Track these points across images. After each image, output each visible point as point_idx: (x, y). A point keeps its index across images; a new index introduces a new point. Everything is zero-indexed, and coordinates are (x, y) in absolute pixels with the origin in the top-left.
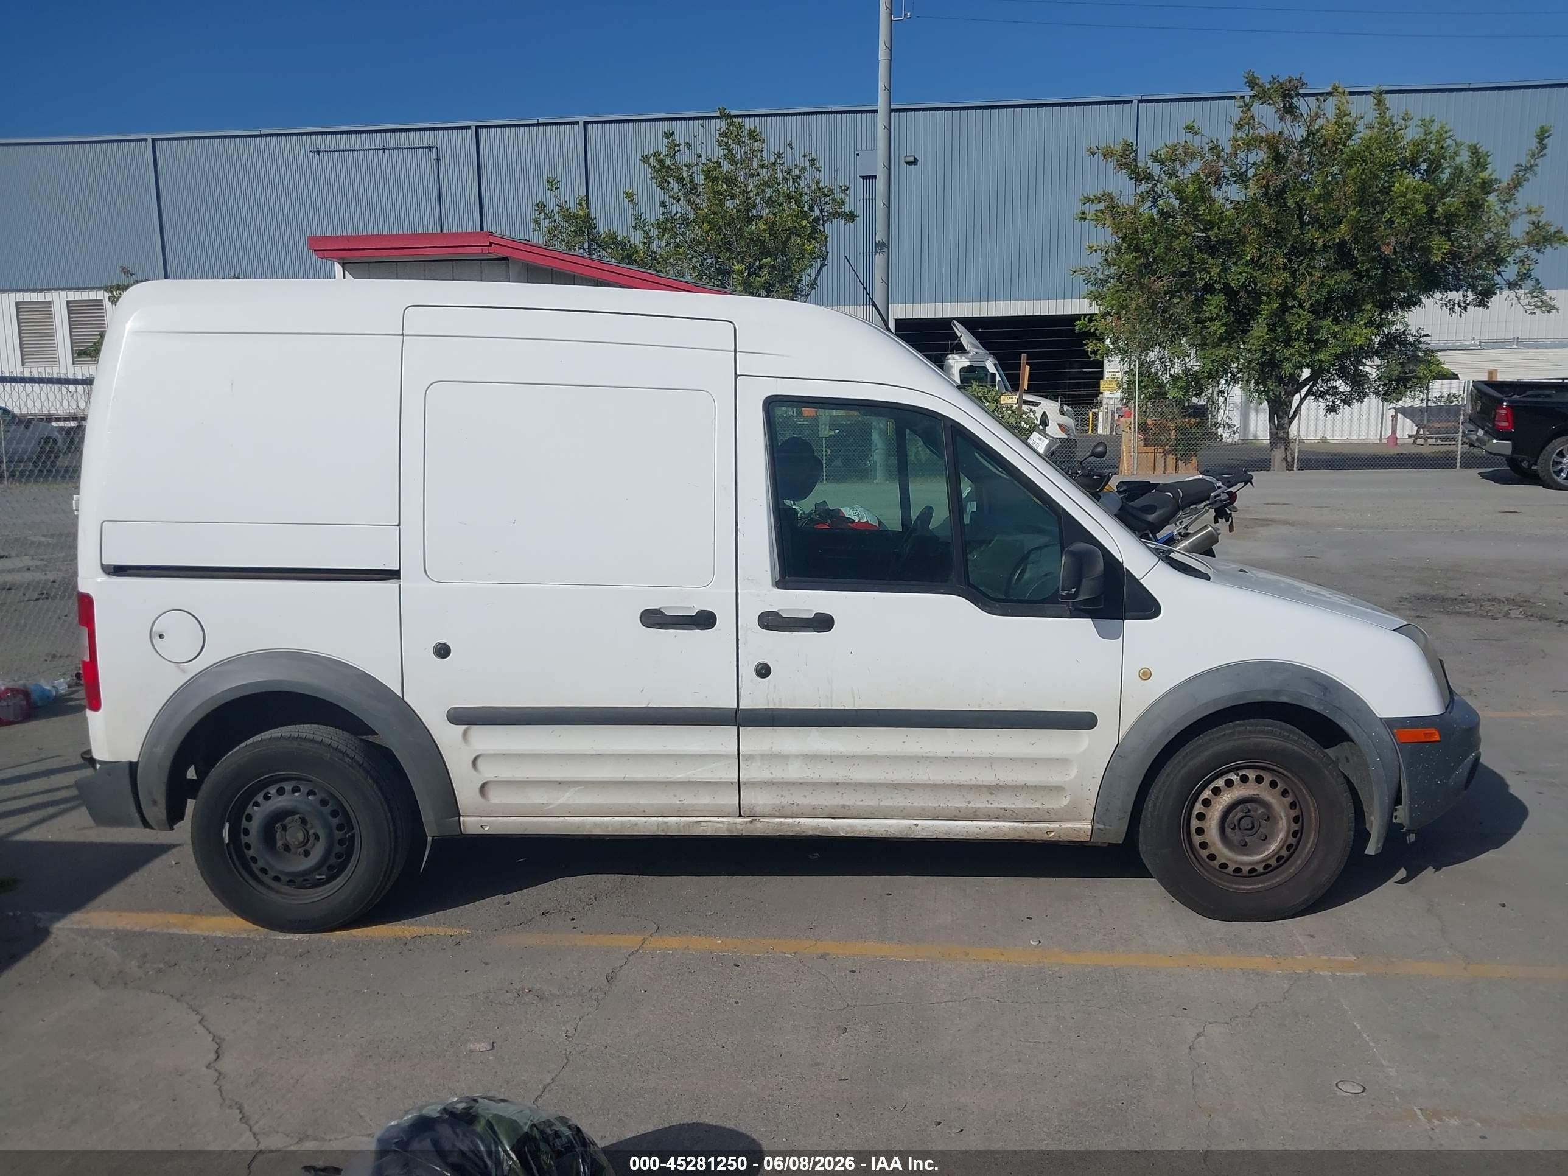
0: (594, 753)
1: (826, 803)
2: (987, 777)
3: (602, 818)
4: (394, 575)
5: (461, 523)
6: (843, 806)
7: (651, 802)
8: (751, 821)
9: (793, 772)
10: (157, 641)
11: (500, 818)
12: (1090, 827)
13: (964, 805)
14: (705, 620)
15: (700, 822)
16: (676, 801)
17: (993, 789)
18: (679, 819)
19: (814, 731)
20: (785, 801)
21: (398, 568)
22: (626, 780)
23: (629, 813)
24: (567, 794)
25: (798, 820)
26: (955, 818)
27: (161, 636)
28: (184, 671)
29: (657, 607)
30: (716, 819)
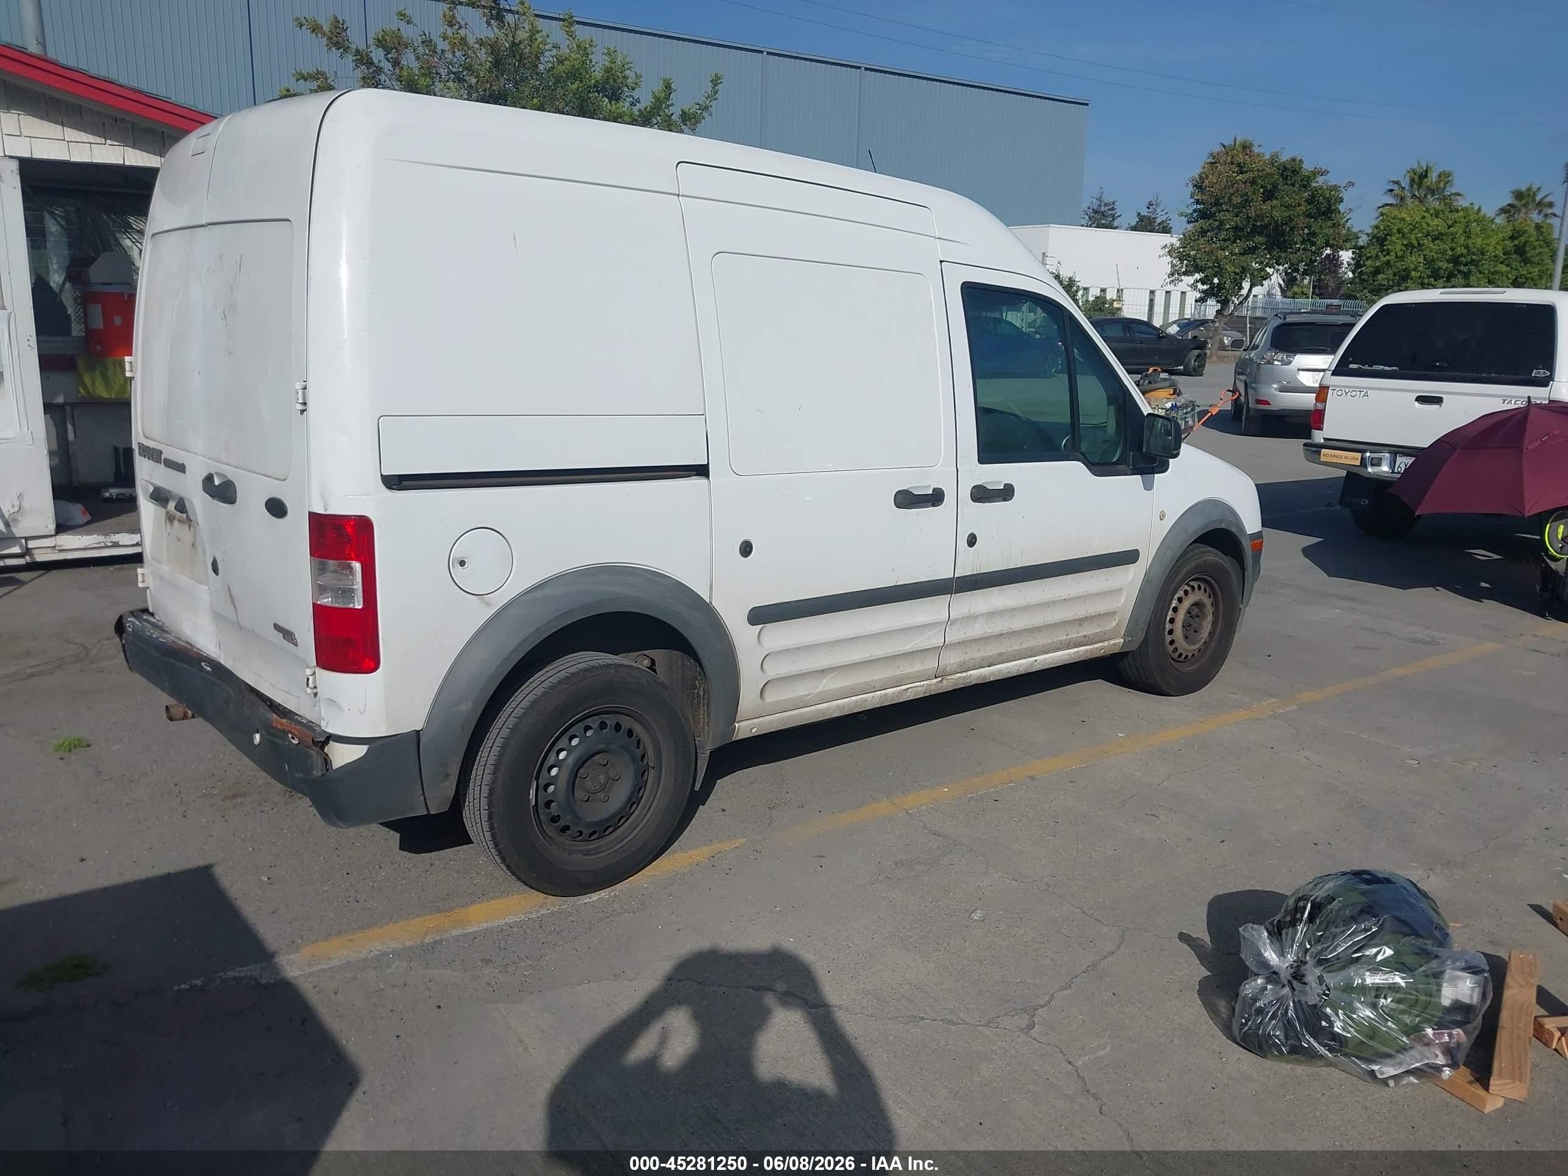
0: (854, 636)
1: (991, 654)
2: (1081, 611)
3: (843, 700)
4: (702, 471)
5: (758, 411)
6: (1000, 654)
7: (881, 677)
8: (941, 681)
9: (979, 629)
10: (457, 570)
11: (767, 717)
12: (1123, 640)
13: (1065, 638)
14: (936, 498)
15: (908, 689)
16: (898, 672)
17: (1081, 621)
18: (895, 689)
19: (995, 591)
20: (967, 657)
21: (706, 463)
22: (872, 658)
23: (863, 691)
24: (824, 682)
25: (969, 673)
26: (1058, 649)
27: (462, 563)
28: (488, 604)
29: (906, 488)
30: (918, 684)
